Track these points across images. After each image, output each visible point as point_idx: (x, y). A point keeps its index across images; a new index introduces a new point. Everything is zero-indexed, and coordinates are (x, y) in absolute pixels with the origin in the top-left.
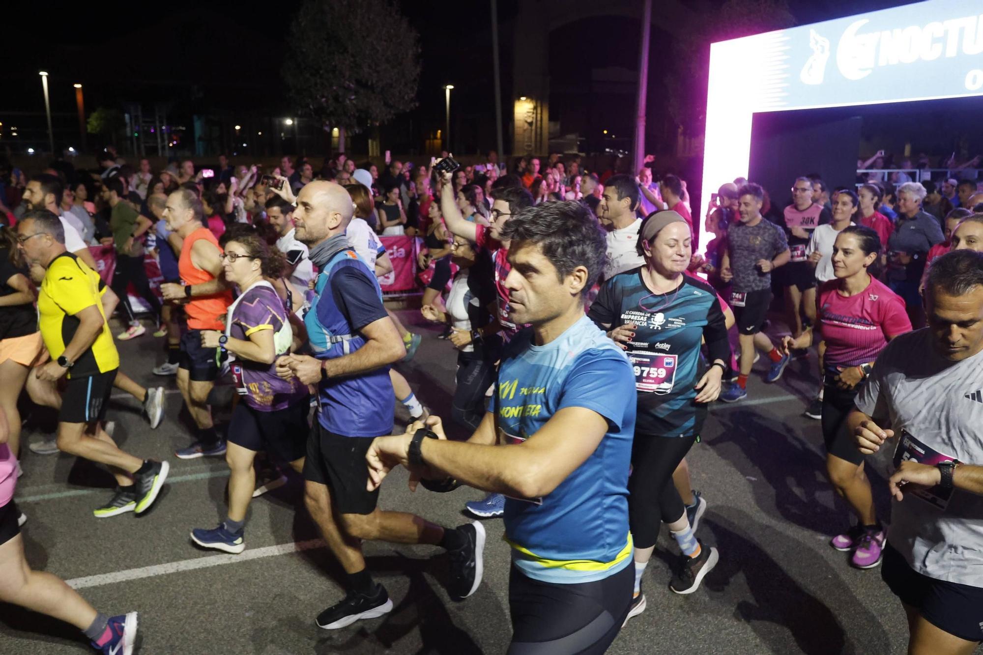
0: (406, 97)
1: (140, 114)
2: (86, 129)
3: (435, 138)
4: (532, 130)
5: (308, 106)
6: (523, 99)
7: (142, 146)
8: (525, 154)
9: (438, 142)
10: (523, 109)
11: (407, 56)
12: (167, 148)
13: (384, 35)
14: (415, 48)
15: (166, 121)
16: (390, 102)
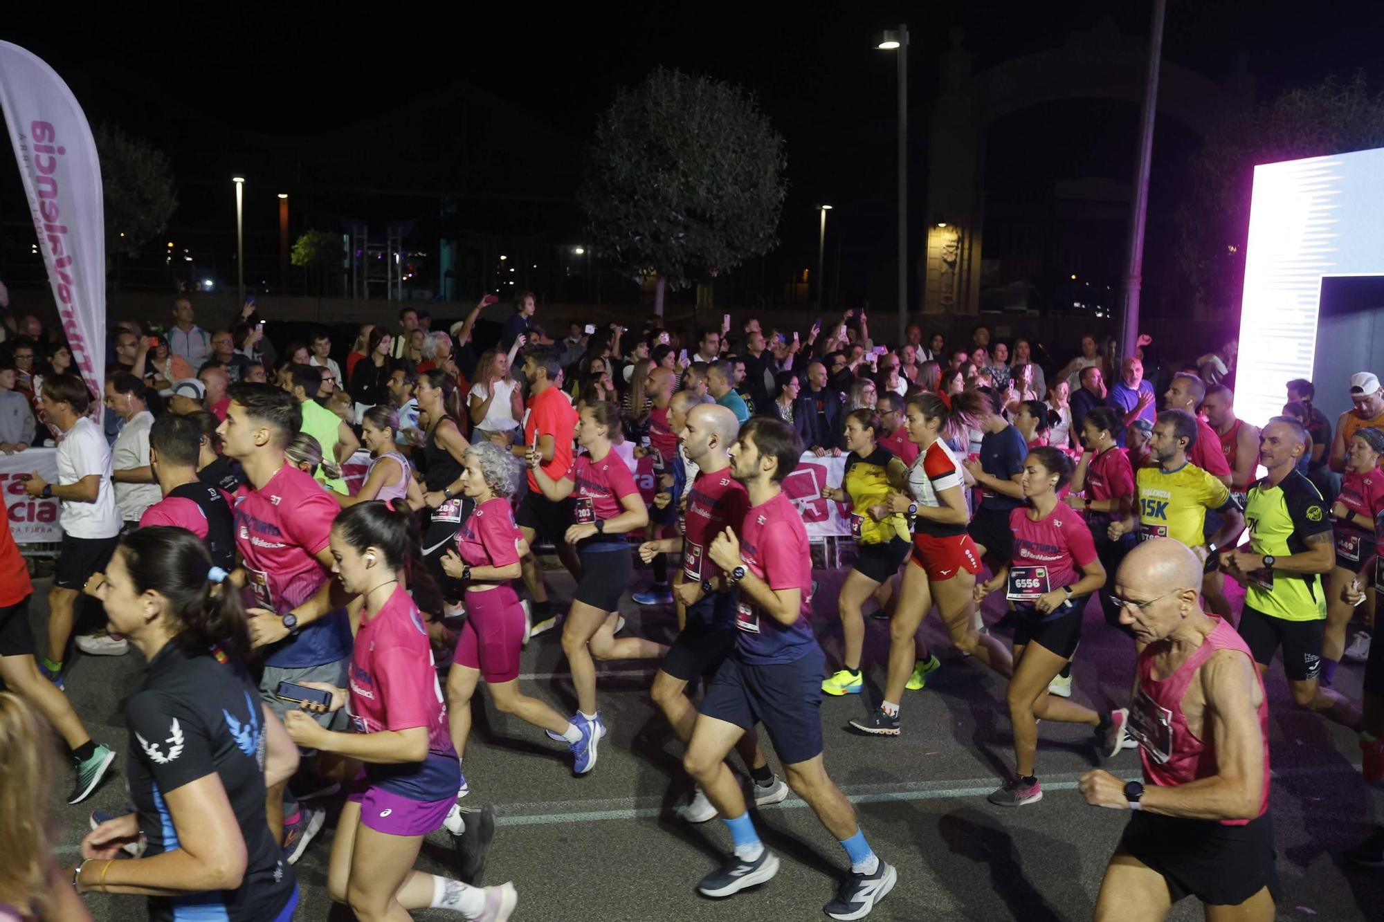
0: (761, 235)
1: (366, 237)
2: (290, 260)
3: (801, 281)
4: (953, 274)
5: (613, 245)
6: (940, 225)
7: (365, 283)
8: (942, 310)
9: (806, 286)
10: (941, 241)
11: (766, 173)
12: (400, 286)
13: (733, 143)
14: (777, 161)
15: (400, 247)
16: (736, 241)
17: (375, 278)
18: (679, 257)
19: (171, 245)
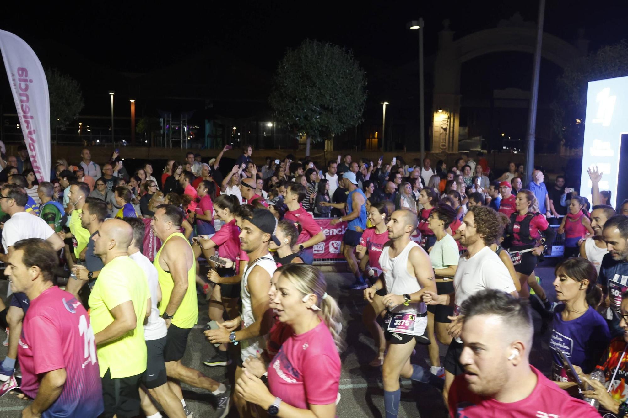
0: (355, 117)
1: (171, 119)
2: (136, 130)
3: (374, 138)
4: (446, 134)
5: (286, 122)
6: (440, 111)
7: (170, 140)
8: (441, 151)
9: (377, 140)
10: (440, 118)
11: (357, 88)
12: (186, 142)
13: (342, 74)
14: (363, 82)
15: (187, 124)
16: (344, 120)
17: (175, 138)
18: (317, 128)
19: (80, 124)
